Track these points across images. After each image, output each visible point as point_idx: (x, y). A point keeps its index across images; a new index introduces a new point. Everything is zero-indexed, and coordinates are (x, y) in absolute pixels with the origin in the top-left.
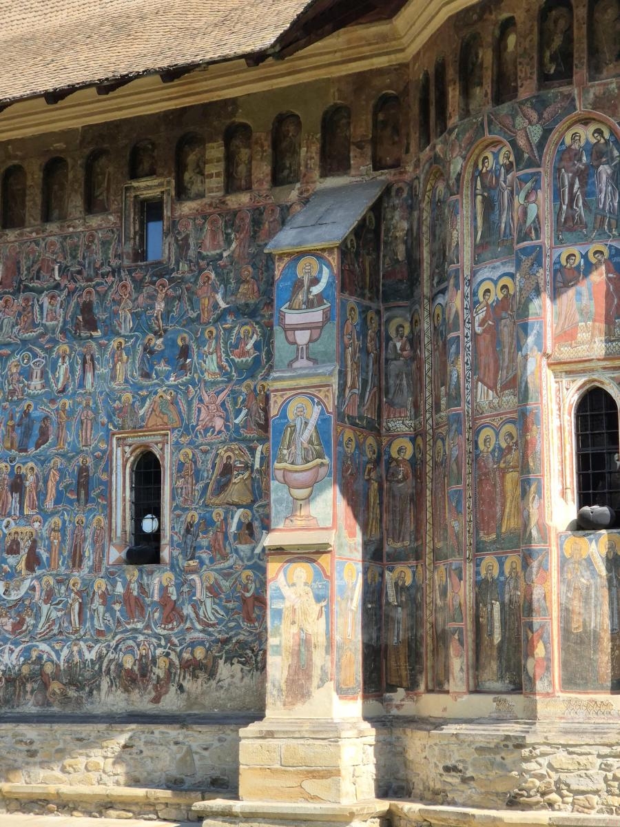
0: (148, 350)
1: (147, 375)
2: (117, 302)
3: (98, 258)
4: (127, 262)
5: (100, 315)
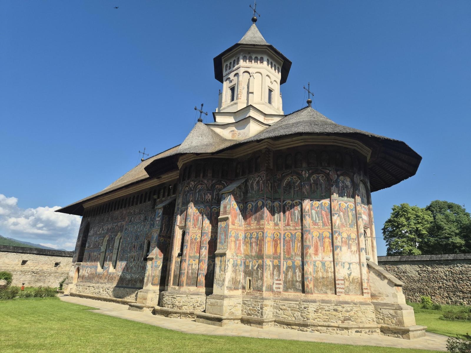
0: (151, 224)
1: (150, 228)
2: (149, 216)
3: (148, 208)
4: (151, 209)
5: (147, 218)
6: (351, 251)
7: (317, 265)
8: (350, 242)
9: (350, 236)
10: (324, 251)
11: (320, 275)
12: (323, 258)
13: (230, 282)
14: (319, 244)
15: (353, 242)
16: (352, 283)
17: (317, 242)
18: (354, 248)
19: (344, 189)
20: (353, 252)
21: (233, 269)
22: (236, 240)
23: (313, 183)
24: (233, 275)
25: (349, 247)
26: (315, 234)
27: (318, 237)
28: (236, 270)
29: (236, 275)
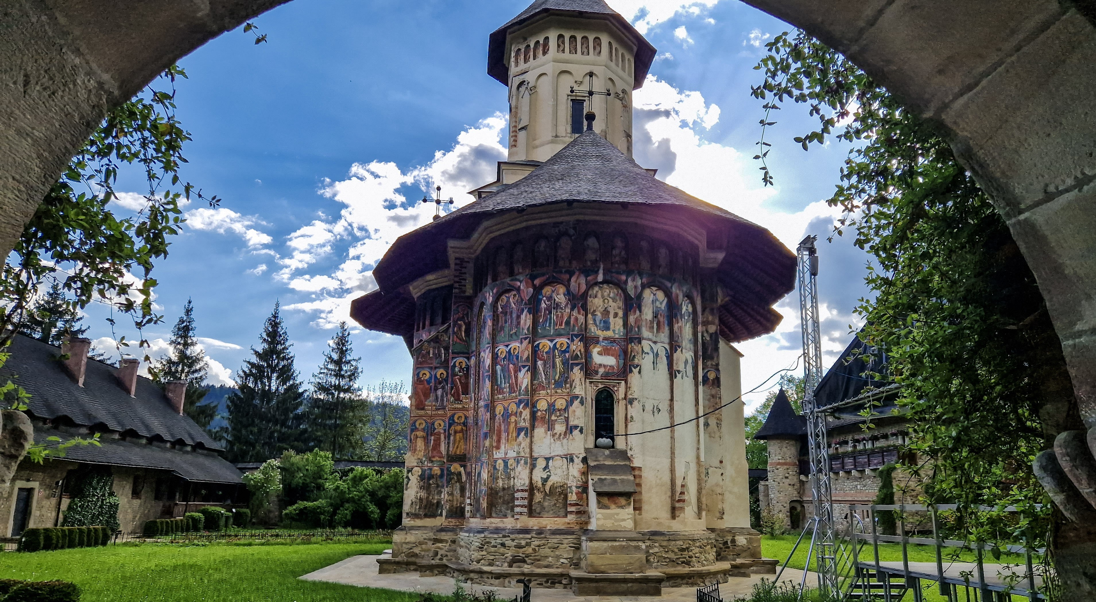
6: (553, 436)
7: (497, 467)
8: (553, 418)
9: (554, 406)
10: (508, 440)
11: (500, 483)
12: (506, 454)
13: (414, 506)
14: (503, 428)
15: (560, 416)
16: (548, 496)
17: (500, 425)
18: (560, 428)
19: (550, 313)
20: (557, 436)
21: (422, 483)
22: (427, 434)
23: (501, 312)
24: (423, 494)
25: (550, 427)
26: (499, 409)
27: (503, 415)
28: (430, 484)
29: (429, 494)
